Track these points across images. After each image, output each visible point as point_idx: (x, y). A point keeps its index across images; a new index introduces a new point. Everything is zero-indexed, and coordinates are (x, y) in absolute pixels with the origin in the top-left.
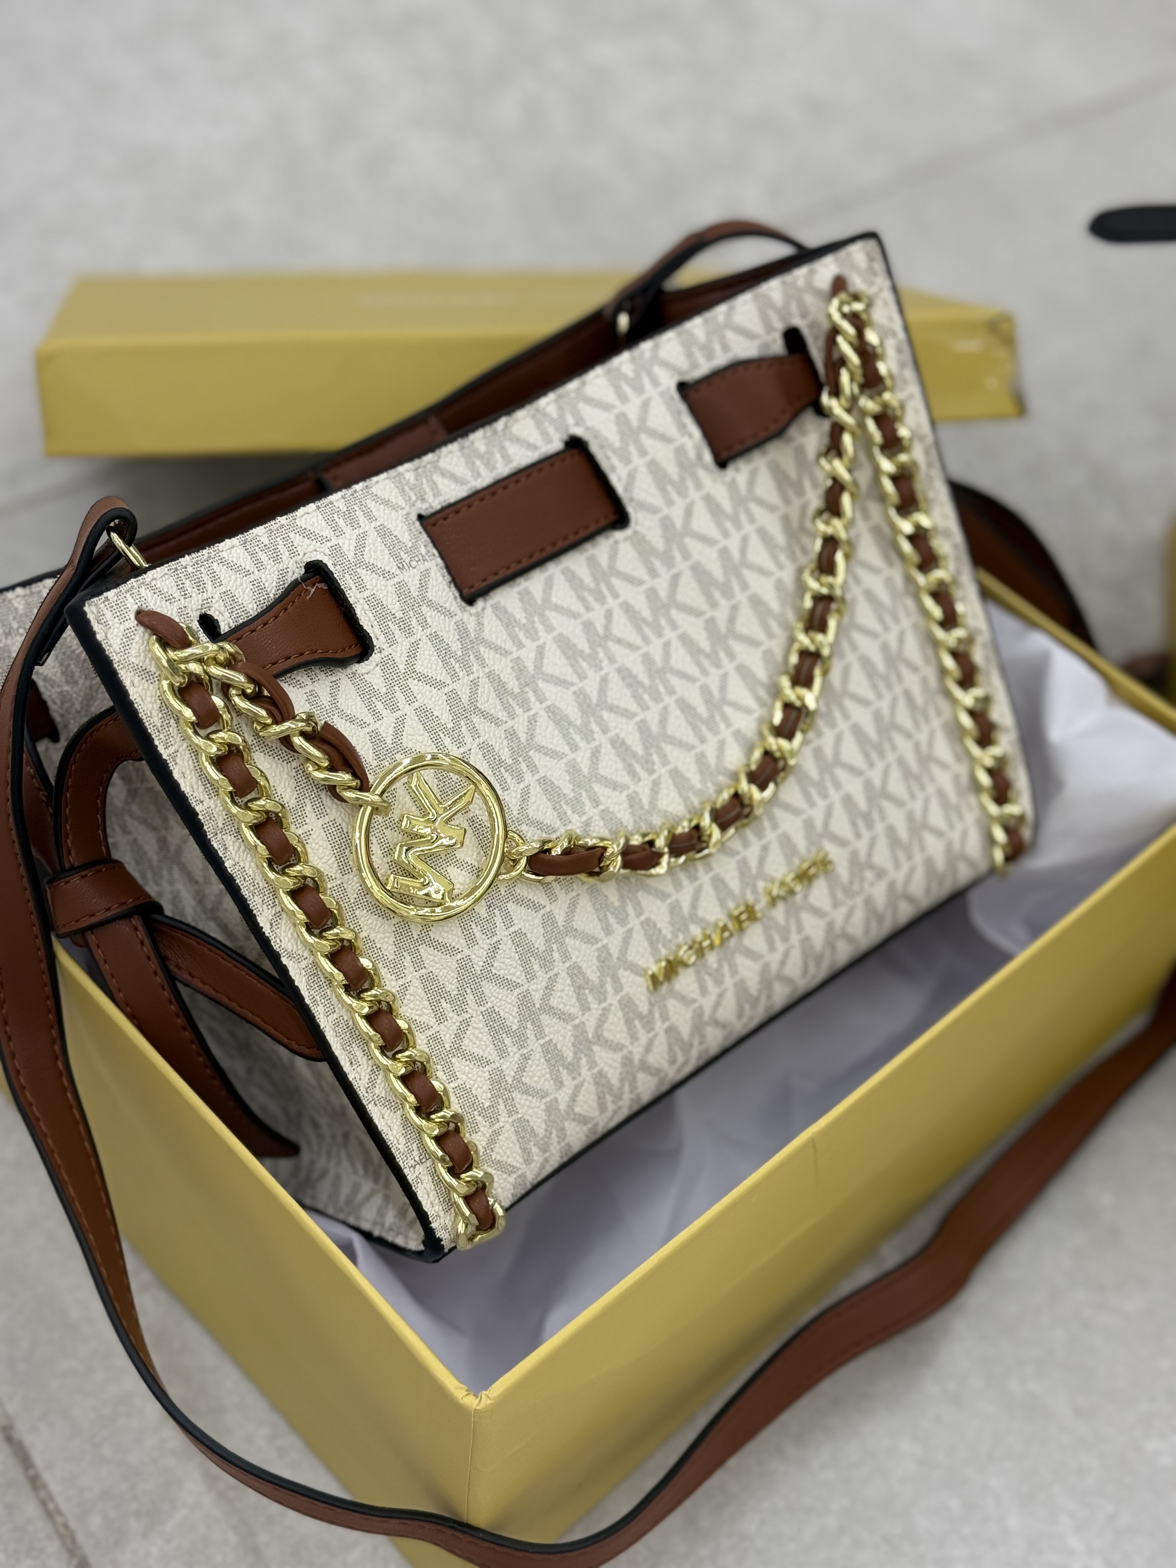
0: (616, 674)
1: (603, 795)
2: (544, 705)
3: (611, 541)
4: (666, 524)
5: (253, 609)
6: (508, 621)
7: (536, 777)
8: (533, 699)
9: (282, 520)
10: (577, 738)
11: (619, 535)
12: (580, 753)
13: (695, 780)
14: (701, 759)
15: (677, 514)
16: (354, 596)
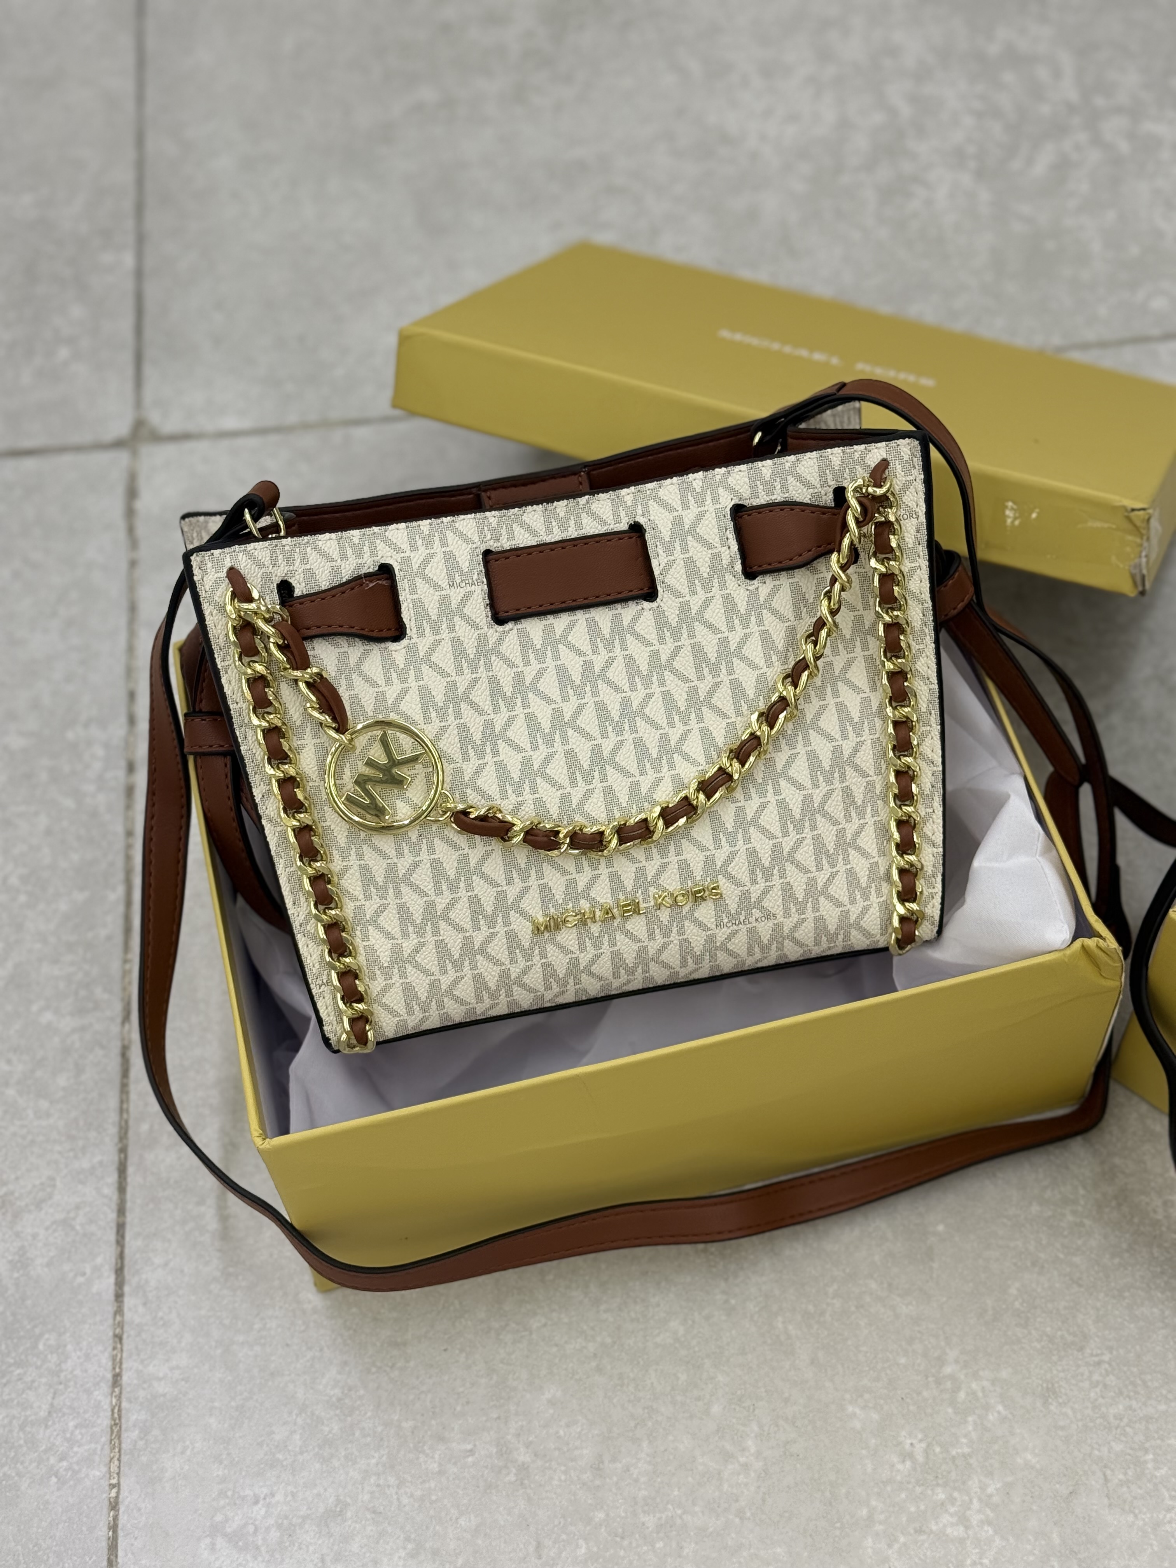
0: (593, 706)
1: (542, 788)
2: (526, 711)
3: (639, 607)
4: (684, 608)
5: (325, 585)
6: (526, 645)
7: (495, 759)
8: (519, 704)
9: (376, 529)
10: (540, 741)
11: (646, 605)
12: (538, 753)
13: (623, 799)
14: (635, 787)
15: (695, 603)
16: (405, 596)
